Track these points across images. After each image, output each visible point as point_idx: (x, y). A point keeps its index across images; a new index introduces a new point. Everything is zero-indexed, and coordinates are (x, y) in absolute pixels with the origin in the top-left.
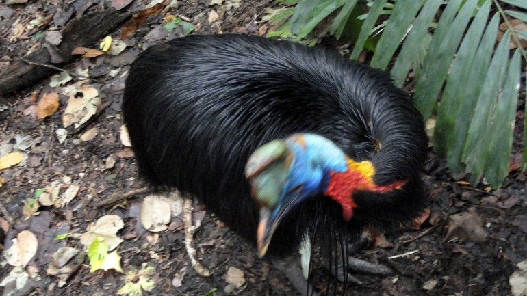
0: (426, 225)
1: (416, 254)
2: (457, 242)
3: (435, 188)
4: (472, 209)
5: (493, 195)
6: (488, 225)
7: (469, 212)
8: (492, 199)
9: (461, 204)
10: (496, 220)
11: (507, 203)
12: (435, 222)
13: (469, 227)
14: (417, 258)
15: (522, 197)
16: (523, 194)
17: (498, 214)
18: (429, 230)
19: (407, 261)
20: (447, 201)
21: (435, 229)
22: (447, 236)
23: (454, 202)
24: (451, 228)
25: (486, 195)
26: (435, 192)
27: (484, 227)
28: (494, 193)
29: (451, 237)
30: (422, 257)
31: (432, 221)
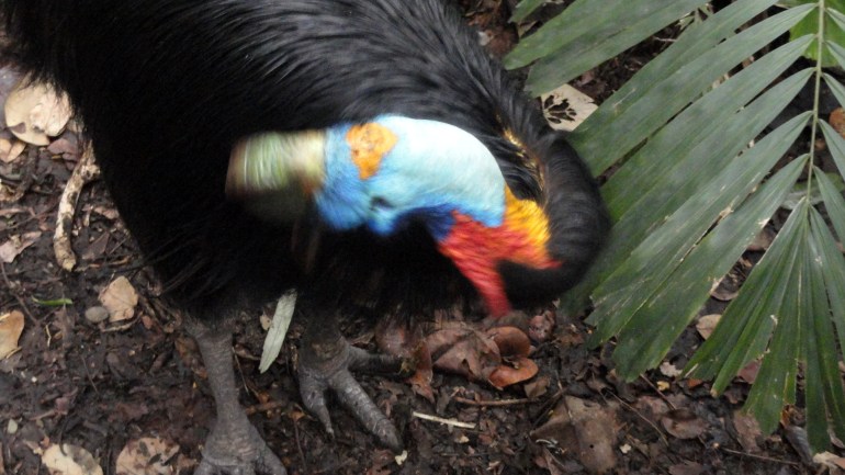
0: (516, 390)
1: (466, 432)
2: (552, 450)
3: (570, 331)
4: (612, 405)
5: (665, 401)
6: (626, 449)
7: (604, 405)
8: (658, 406)
9: (599, 385)
10: (644, 448)
11: (681, 426)
12: (534, 391)
13: (589, 434)
14: (465, 439)
15: (714, 431)
16: (719, 427)
17: (655, 440)
18: (515, 401)
19: (445, 435)
20: (576, 367)
21: (528, 405)
22: (543, 428)
23: (589, 375)
24: (556, 419)
25: (653, 392)
26: (567, 339)
27: (616, 448)
28: (671, 398)
29: (545, 434)
30: (474, 441)
31: (529, 388)
